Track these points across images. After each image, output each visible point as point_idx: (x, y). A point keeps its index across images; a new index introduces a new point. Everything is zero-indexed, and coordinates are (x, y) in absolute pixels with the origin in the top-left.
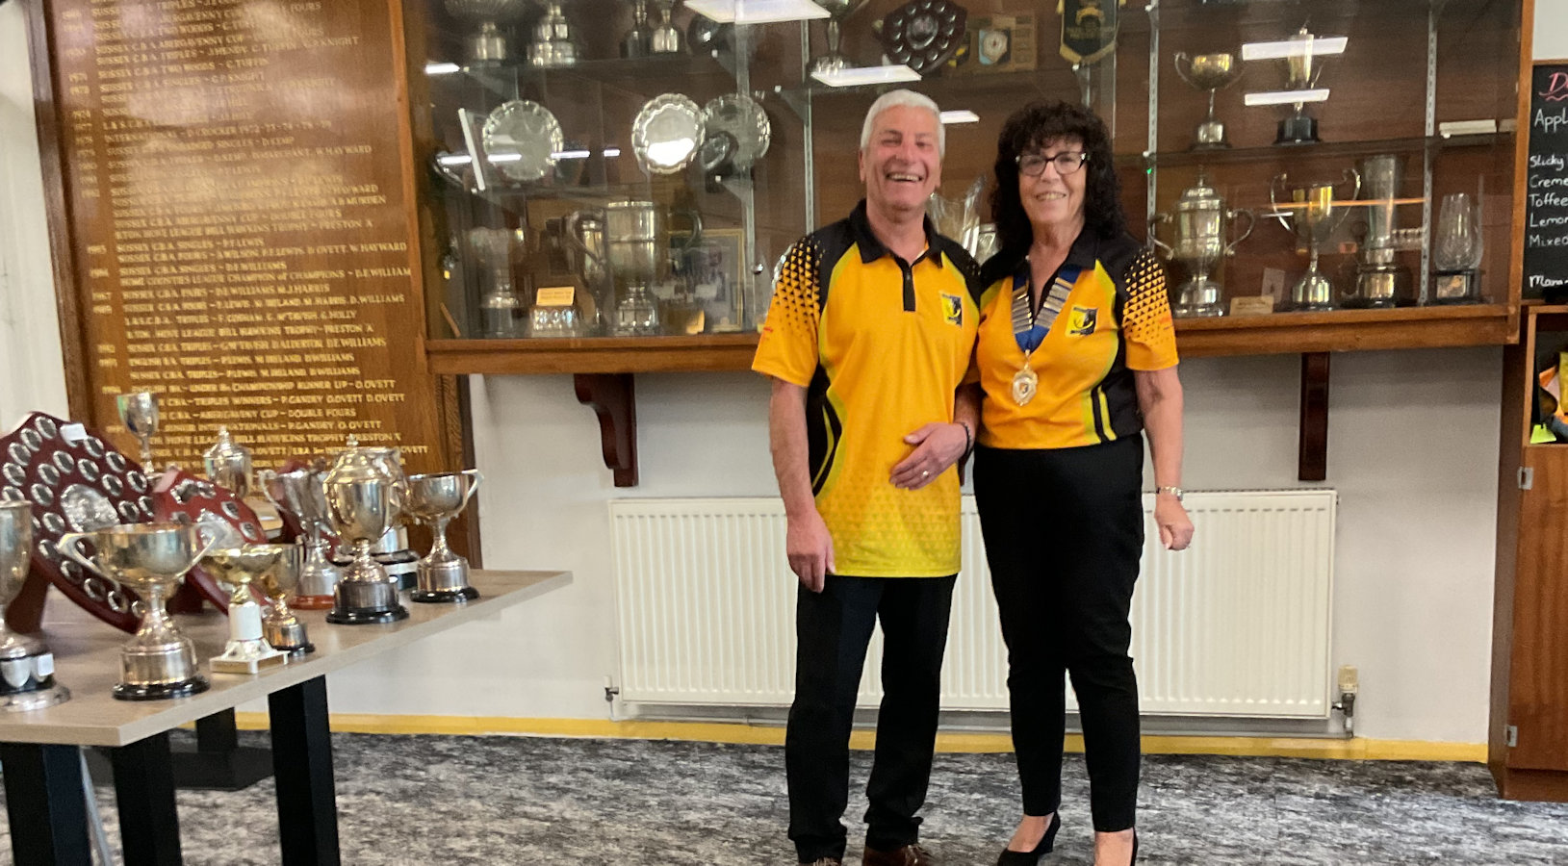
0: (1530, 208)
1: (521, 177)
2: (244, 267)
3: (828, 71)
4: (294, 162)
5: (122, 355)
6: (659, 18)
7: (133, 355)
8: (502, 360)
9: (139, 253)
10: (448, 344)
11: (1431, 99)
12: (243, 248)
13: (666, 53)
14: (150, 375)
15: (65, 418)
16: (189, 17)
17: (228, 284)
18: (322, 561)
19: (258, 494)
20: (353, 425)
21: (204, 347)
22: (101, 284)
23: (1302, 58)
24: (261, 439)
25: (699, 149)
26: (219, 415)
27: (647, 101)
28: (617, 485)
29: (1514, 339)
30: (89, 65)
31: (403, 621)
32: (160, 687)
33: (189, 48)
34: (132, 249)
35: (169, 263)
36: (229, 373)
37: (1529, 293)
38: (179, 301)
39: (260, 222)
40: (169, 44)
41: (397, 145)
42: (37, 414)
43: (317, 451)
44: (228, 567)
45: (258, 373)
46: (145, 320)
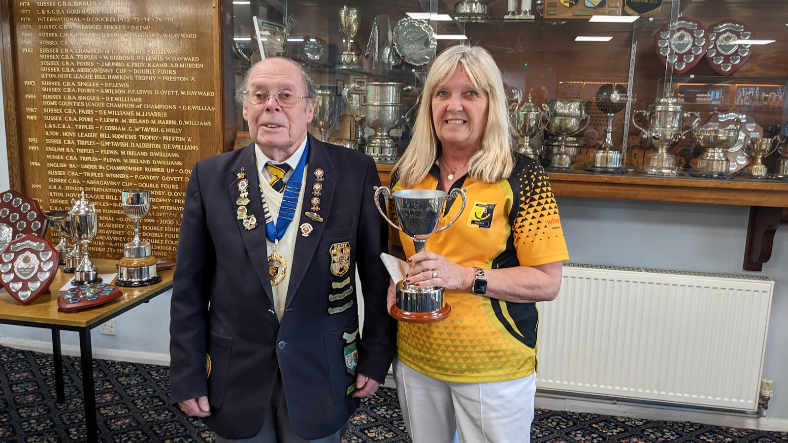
2: (117, 99)
4: (149, 41)
5: (42, 144)
7: (49, 145)
12: (117, 88)
14: (58, 157)
17: (106, 108)
20: (176, 194)
21: (91, 143)
22: (32, 103)
26: (97, 182)
34: (50, 84)
35: (73, 94)
36: (105, 159)
38: (77, 116)
39: (127, 74)
41: (212, 37)
45: (122, 160)
46: (56, 126)
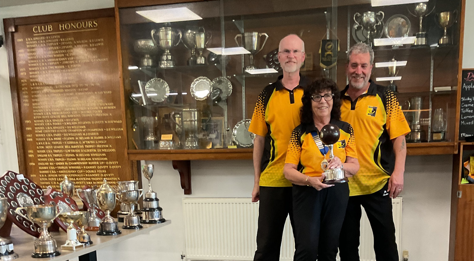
0: (461, 113)
1: (156, 101)
2: (73, 127)
3: (250, 70)
4: (88, 96)
5: (35, 153)
6: (199, 54)
7: (39, 154)
8: (150, 156)
9: (40, 123)
10: (134, 151)
11: (432, 80)
12: (72, 122)
13: (201, 64)
14: (44, 160)
15: (18, 173)
16: (57, 52)
17: (67, 132)
18: (95, 216)
19: (76, 196)
20: (105, 175)
21: (61, 151)
22: (30, 132)
23: (392, 68)
24: (77, 179)
25: (211, 93)
26: (65, 172)
27: (195, 79)
28: (185, 194)
29: (456, 152)
30: (26, 66)
31: (120, 235)
32: (46, 254)
33: (56, 61)
34: (39, 122)
35: (50, 126)
36: (68, 159)
37: (461, 139)
38: (53, 138)
39: (78, 114)
40: (50, 60)
41: (119, 92)
42: (9, 172)
43: (94, 183)
44: (67, 218)
45: (77, 159)
46: (42, 143)
